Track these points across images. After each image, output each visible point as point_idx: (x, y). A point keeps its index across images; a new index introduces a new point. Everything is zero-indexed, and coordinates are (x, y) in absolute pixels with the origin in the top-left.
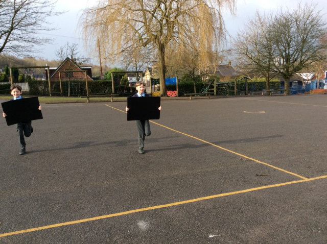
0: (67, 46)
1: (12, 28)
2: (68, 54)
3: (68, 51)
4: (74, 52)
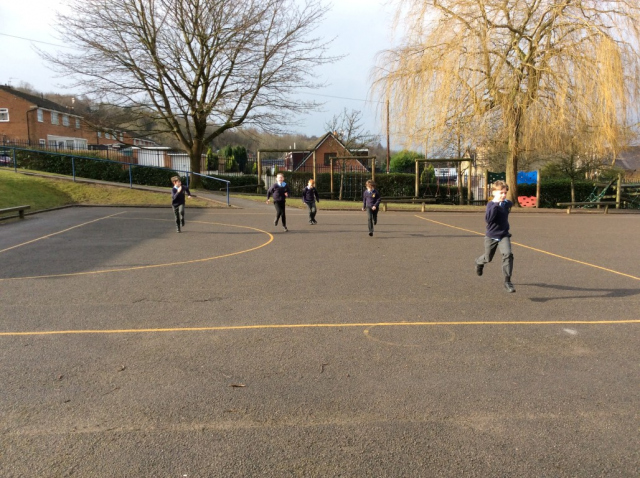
0: (343, 115)
2: (344, 128)
3: (345, 123)
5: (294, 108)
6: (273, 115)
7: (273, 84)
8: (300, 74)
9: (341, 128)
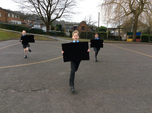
1: (65, 7)
2: (88, 19)
4: (91, 18)
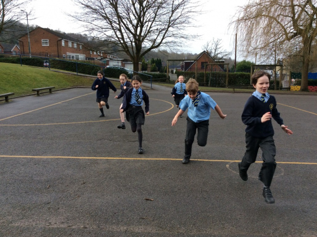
0: (212, 41)
1: (169, 27)
5: (186, 38)
6: (175, 42)
7: (176, 26)
8: (190, 20)
9: (211, 48)
